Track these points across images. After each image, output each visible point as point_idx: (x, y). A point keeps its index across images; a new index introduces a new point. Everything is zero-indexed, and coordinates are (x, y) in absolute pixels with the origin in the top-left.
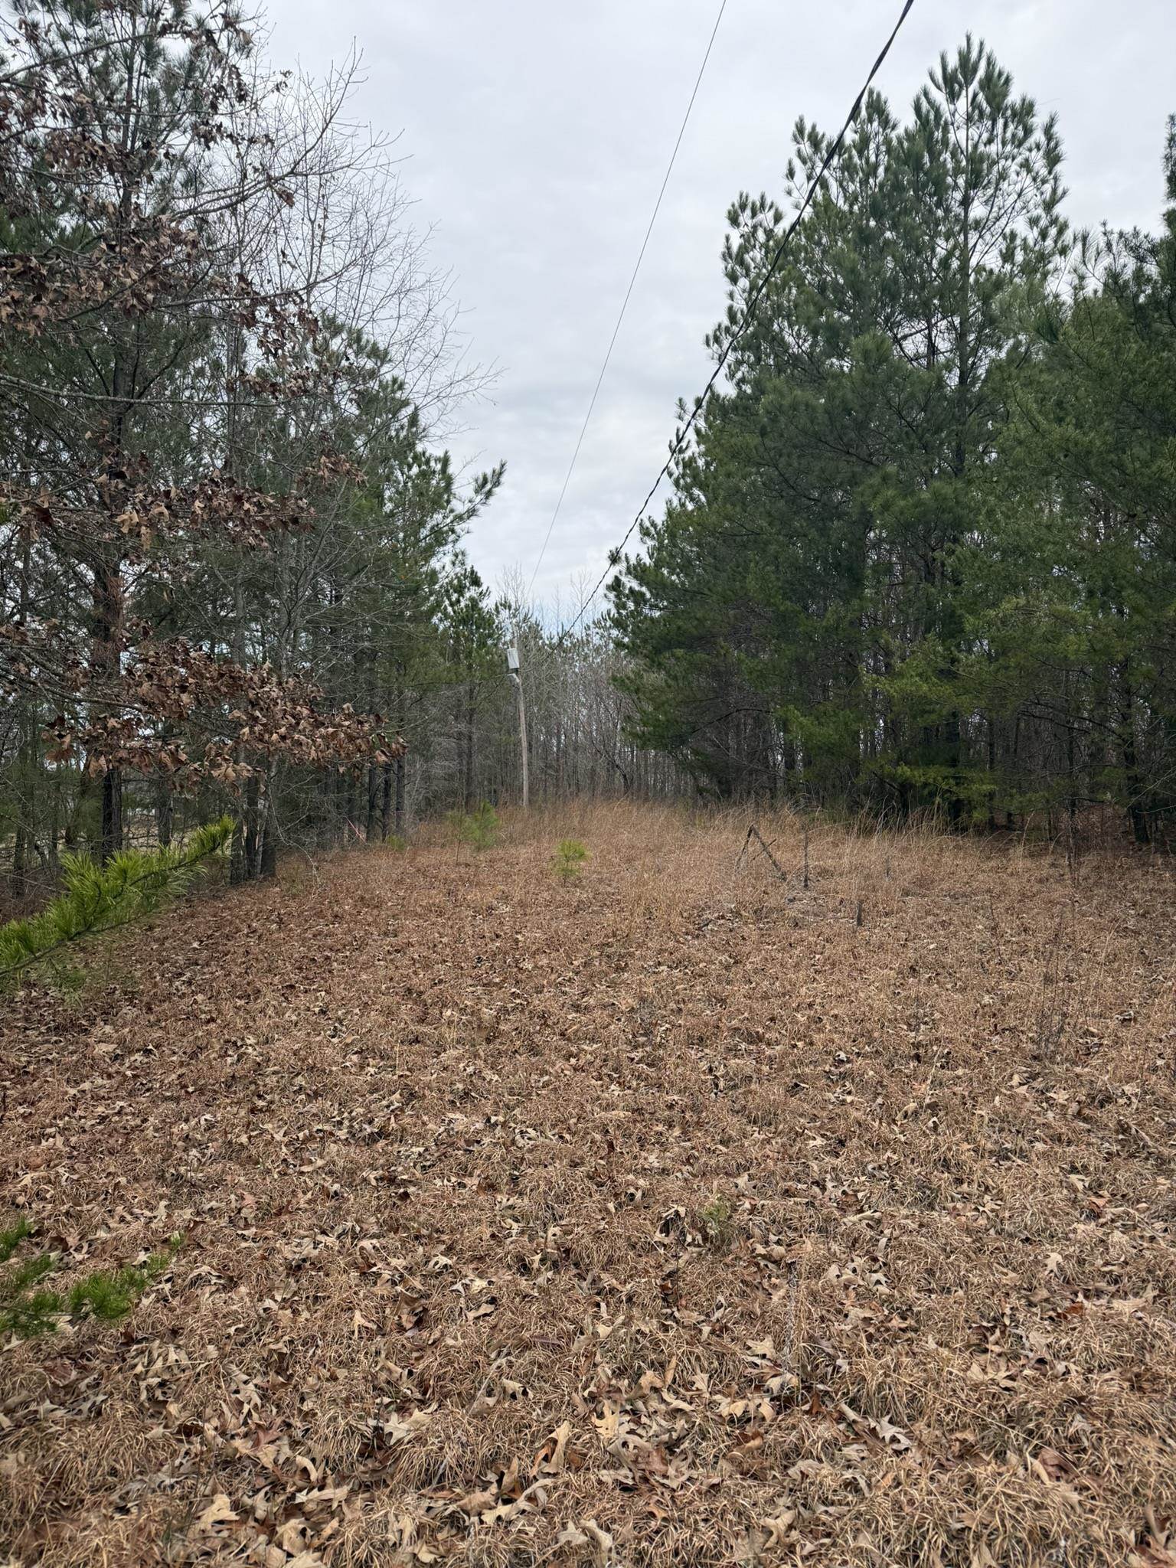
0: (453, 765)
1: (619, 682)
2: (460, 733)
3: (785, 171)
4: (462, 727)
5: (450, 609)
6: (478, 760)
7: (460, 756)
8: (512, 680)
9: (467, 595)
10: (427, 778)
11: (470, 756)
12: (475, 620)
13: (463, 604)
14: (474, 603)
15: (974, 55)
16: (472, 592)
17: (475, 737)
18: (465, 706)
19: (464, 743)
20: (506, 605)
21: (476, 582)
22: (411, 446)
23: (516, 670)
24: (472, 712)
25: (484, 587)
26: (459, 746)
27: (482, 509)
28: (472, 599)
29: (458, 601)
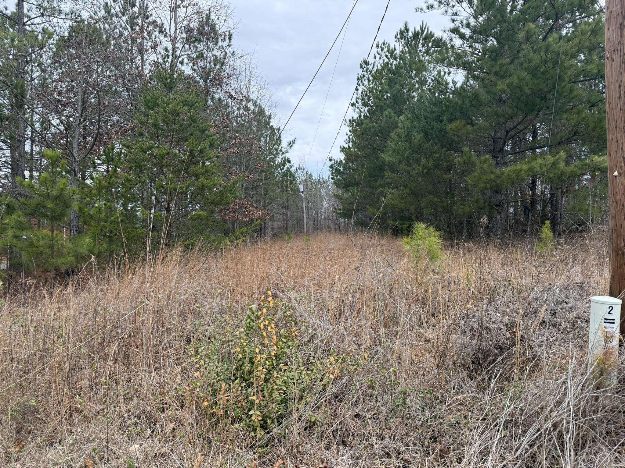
0: (281, 224)
1: (336, 196)
2: (283, 213)
3: (373, 57)
4: (284, 211)
5: (280, 171)
6: (290, 222)
7: (283, 220)
8: (301, 195)
9: (286, 166)
10: (273, 228)
11: (287, 221)
12: (289, 174)
13: (285, 170)
14: (288, 169)
15: (424, 26)
16: (288, 165)
17: (289, 215)
18: (286, 204)
19: (285, 216)
20: (300, 168)
21: (289, 162)
22: (268, 123)
23: (302, 192)
24: (288, 206)
25: (292, 164)
26: (283, 217)
27: (289, 151)
28: (288, 168)
29: (283, 168)
